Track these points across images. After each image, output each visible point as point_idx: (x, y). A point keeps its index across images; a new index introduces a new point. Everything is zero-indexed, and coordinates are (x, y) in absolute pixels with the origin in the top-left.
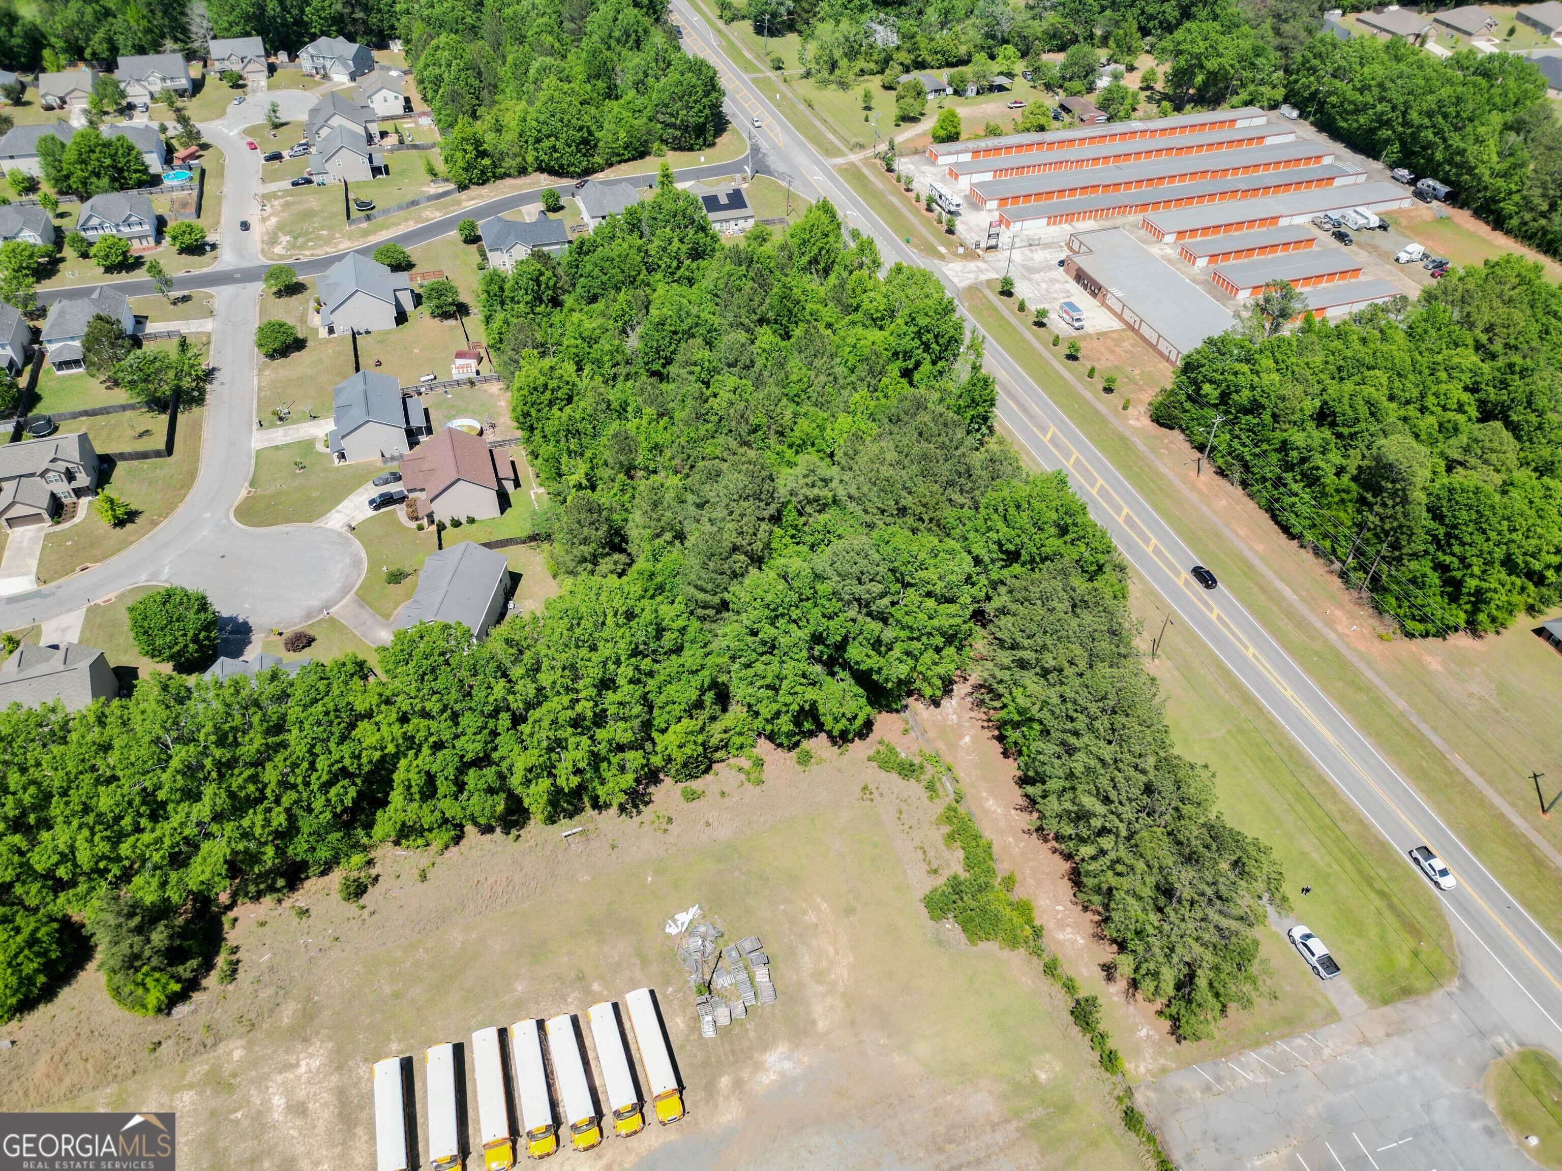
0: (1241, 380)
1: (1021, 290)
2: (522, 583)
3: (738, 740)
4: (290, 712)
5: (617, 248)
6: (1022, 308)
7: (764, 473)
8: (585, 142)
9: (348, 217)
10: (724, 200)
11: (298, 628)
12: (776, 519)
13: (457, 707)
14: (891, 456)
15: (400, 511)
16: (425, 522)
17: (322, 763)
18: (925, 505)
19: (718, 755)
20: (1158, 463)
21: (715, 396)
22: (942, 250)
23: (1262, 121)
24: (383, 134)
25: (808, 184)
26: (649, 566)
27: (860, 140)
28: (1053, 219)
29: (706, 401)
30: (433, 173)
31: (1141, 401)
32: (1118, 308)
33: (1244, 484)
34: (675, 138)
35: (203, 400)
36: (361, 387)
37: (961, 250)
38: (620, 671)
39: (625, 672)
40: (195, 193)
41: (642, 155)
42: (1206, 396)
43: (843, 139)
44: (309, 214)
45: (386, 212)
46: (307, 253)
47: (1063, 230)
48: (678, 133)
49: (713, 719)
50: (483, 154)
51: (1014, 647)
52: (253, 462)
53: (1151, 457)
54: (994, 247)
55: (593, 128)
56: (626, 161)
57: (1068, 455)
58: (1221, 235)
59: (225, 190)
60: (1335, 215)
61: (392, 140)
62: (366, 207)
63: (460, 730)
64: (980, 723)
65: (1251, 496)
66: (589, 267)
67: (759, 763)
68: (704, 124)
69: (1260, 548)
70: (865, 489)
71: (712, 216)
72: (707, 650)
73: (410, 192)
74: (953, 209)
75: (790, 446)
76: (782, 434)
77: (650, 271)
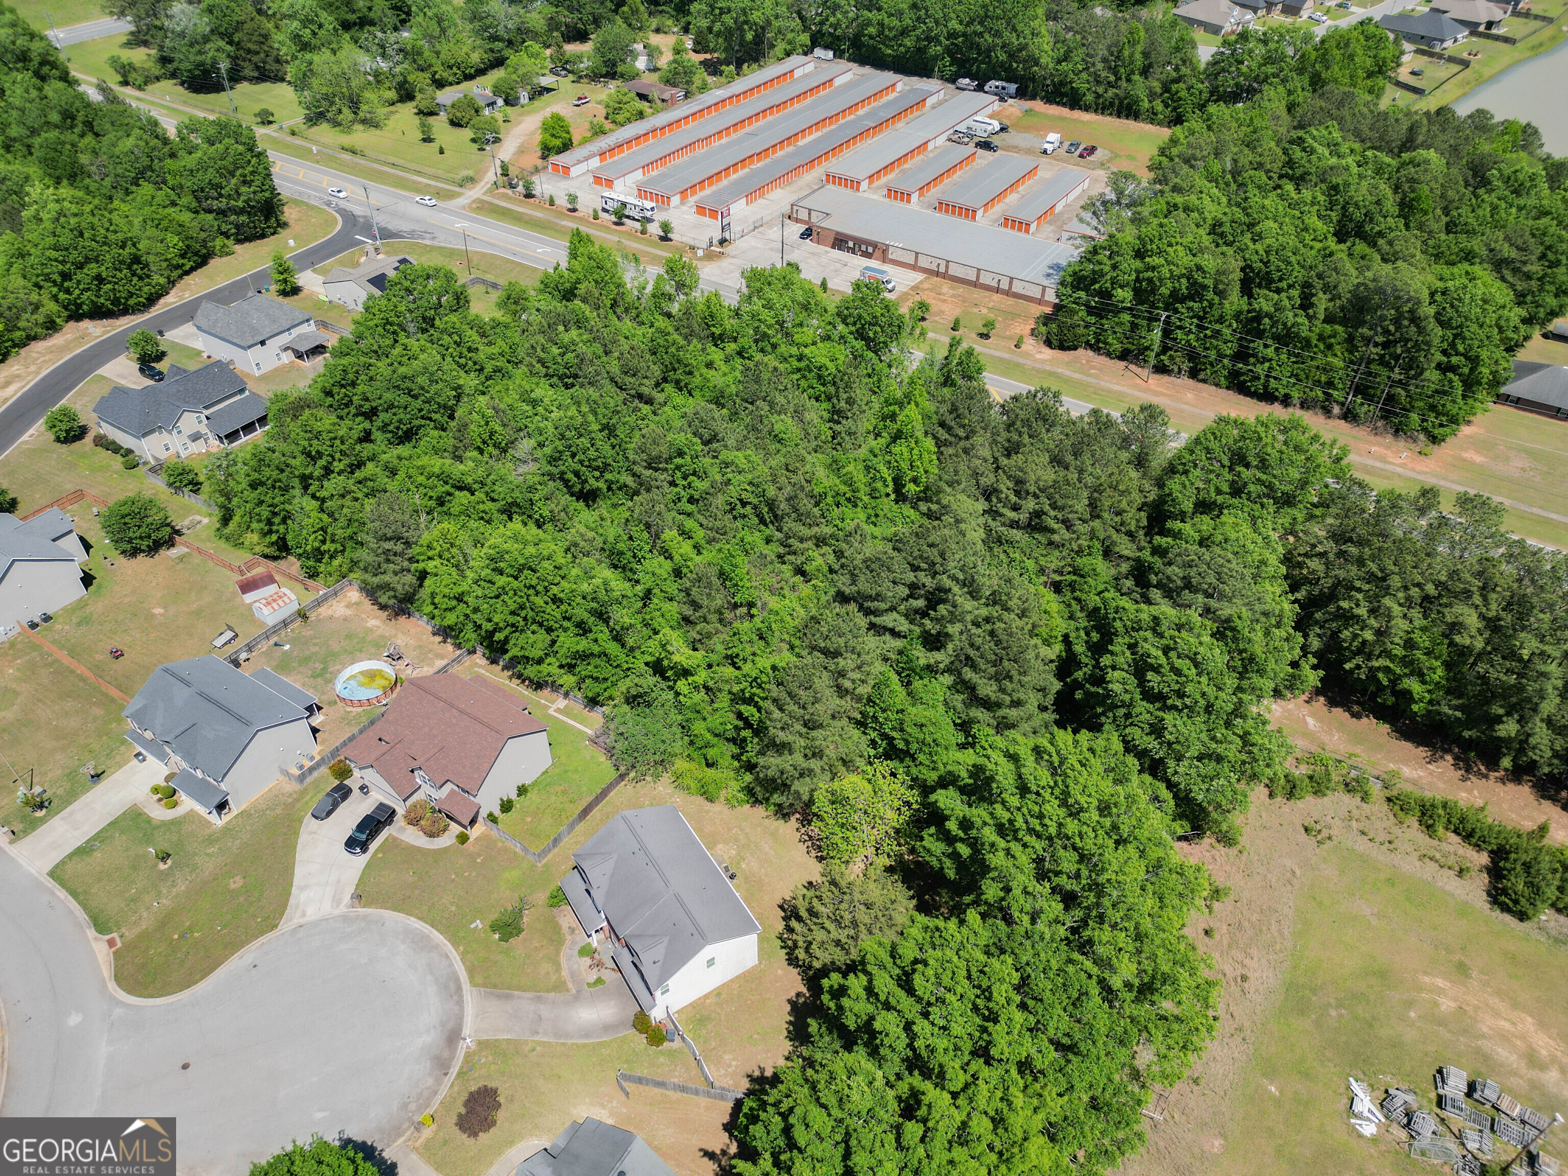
11: (448, 1091)
15: (402, 834)
20: (1103, 384)
23: (812, 66)
25: (459, 235)
27: (468, 173)
28: (748, 197)
31: (1024, 337)
32: (910, 259)
33: (1193, 372)
34: (240, 227)
36: (184, 692)
43: (437, 178)
48: (243, 218)
52: (62, 893)
53: (1092, 380)
54: (726, 240)
56: (187, 273)
60: (962, 129)
65: (1204, 381)
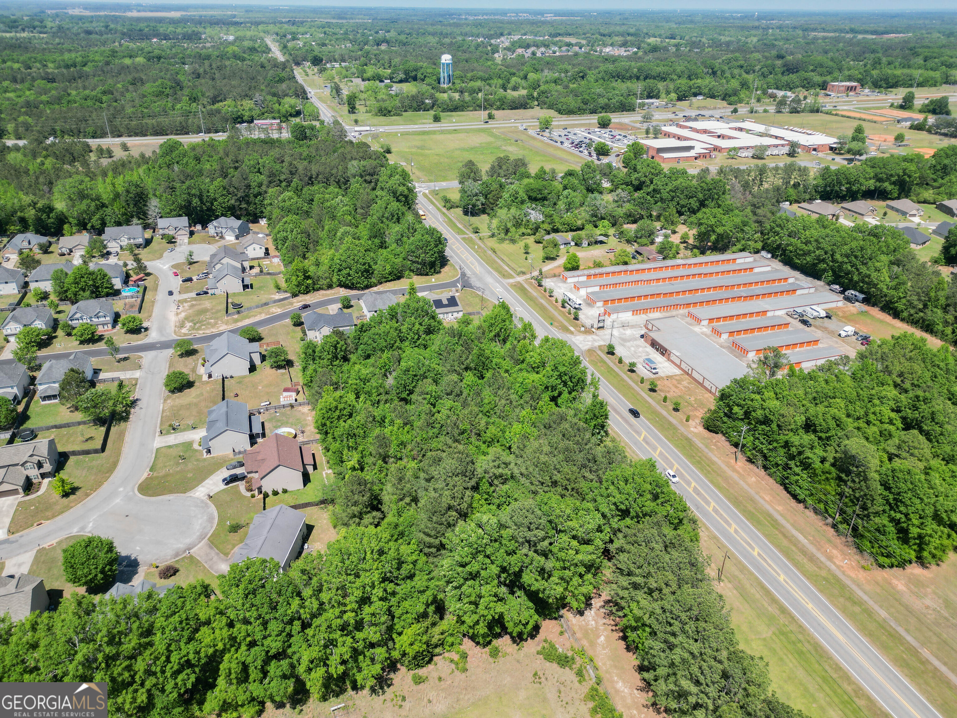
0: (756, 404)
1: (619, 351)
2: (314, 532)
3: (450, 640)
4: (157, 621)
5: (383, 328)
6: (620, 361)
7: (468, 459)
8: (367, 271)
9: (227, 312)
10: (445, 302)
11: (168, 563)
12: (476, 488)
13: (267, 617)
14: (546, 449)
15: (241, 486)
16: (256, 492)
17: (174, 658)
18: (568, 480)
19: (437, 650)
20: (710, 454)
21: (439, 412)
22: (572, 329)
23: (751, 259)
24: (251, 267)
25: (493, 293)
26: (395, 520)
27: (523, 270)
28: (635, 312)
29: (433, 415)
30: (278, 288)
31: (697, 417)
32: (678, 362)
33: (765, 468)
34: (418, 269)
35: (128, 418)
36: (224, 409)
37: (583, 329)
38: (374, 592)
39: (378, 592)
40: (139, 300)
41: (399, 278)
42: (736, 413)
43: (513, 269)
44: (205, 311)
45: (249, 309)
46: (201, 332)
47: (642, 318)
48: (420, 266)
49: (434, 624)
50: (308, 277)
51: (630, 574)
52: (154, 456)
53: (706, 450)
54: (602, 327)
55: (372, 264)
56: (390, 281)
57: (655, 449)
58: (735, 321)
59: (157, 298)
60: (799, 310)
61: (256, 270)
62: (238, 307)
63: (268, 633)
64: (610, 627)
65: (770, 475)
66: (366, 339)
67: (464, 656)
68: (435, 262)
69: (780, 508)
70: (531, 469)
71: (438, 311)
72: (431, 576)
73: (264, 297)
74: (577, 306)
75: (484, 442)
76: (479, 435)
77: (401, 341)
